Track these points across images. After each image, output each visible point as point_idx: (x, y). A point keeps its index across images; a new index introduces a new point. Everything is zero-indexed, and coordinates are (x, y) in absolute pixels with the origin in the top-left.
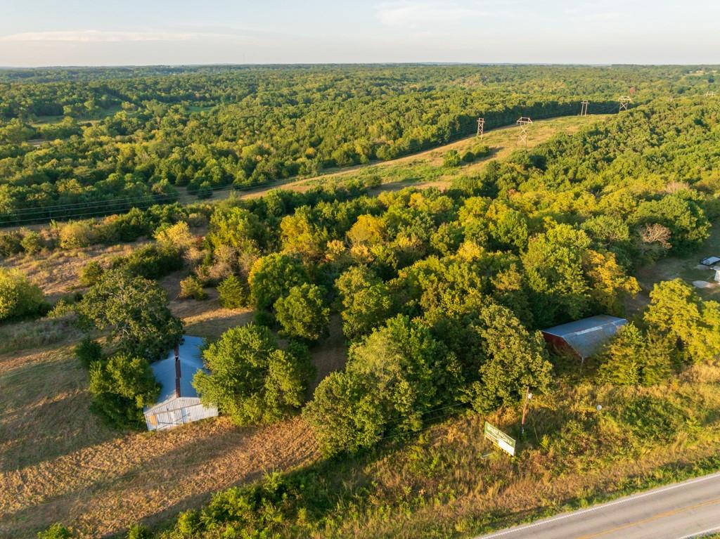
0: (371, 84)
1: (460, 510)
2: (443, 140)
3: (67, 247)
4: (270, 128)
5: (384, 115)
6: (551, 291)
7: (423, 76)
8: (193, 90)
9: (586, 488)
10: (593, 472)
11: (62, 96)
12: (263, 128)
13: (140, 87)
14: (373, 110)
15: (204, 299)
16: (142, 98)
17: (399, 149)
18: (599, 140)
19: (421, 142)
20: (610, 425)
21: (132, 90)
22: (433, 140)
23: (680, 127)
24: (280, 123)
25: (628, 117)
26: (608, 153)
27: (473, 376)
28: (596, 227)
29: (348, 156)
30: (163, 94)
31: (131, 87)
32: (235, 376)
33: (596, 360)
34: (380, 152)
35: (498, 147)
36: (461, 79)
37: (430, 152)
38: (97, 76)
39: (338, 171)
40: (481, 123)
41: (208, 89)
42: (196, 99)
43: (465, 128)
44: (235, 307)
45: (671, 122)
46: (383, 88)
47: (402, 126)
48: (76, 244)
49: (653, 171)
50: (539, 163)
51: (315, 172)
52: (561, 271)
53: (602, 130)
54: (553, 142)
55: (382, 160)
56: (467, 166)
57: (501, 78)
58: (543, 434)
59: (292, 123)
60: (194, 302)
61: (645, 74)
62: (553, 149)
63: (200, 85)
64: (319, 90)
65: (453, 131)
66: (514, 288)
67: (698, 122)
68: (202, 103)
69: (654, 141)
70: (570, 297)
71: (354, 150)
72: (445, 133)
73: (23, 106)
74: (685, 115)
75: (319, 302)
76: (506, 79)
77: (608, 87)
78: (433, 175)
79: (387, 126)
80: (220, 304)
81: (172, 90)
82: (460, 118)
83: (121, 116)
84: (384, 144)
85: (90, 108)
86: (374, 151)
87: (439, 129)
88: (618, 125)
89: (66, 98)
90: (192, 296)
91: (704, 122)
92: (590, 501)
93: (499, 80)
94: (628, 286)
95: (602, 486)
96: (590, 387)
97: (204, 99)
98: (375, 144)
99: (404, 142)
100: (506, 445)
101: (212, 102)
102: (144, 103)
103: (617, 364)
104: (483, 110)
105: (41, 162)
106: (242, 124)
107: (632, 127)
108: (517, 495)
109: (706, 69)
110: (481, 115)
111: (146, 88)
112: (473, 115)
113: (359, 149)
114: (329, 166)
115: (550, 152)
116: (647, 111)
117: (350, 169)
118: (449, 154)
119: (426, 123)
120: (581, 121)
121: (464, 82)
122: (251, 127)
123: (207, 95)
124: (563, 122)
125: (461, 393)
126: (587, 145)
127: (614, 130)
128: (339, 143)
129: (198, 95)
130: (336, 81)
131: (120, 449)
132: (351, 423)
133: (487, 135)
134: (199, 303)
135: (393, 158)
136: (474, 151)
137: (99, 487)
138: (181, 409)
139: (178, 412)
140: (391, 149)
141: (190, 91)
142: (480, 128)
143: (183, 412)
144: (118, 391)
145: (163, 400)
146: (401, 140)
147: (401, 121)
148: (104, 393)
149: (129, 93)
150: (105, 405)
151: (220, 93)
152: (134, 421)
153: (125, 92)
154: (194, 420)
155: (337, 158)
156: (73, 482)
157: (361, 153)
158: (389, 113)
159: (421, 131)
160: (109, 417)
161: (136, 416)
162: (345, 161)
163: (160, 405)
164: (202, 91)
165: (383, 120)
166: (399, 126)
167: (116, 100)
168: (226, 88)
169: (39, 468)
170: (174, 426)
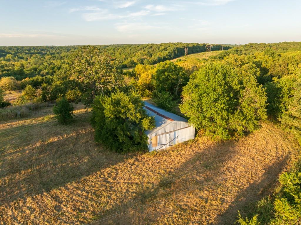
2: (171, 58)
5: (142, 49)
13: (15, 49)
17: (153, 60)
19: (162, 58)
22: (167, 57)
29: (132, 63)
34: (145, 62)
40: (186, 50)
43: (179, 52)
48: (9, 88)
65: (175, 53)
71: (133, 61)
72: (171, 54)
79: (145, 53)
82: (177, 49)
84: (146, 59)
86: (142, 61)
87: (169, 53)
98: (142, 59)
99: (155, 57)
111: (18, 49)
112: (181, 47)
113: (135, 61)
119: (162, 51)
128: (125, 59)
133: (189, 56)
137: (145, 197)
138: (174, 131)
139: (172, 134)
140: (150, 60)
141: (40, 51)
142: (186, 52)
143: (175, 134)
144: (128, 115)
145: (160, 125)
146: (153, 57)
147: (150, 50)
148: (117, 118)
149: (10, 51)
150: (119, 128)
151: (54, 51)
152: (139, 144)
153: (8, 51)
154: (180, 142)
155: (126, 64)
156: (113, 197)
157: (137, 62)
158: (144, 48)
159: (161, 53)
160: (118, 140)
161: (141, 138)
162: (131, 65)
163: (159, 128)
164: (46, 51)
165: (142, 51)
166: (150, 53)
167: (4, 53)
168: (56, 50)
169: (68, 189)
170: (168, 147)
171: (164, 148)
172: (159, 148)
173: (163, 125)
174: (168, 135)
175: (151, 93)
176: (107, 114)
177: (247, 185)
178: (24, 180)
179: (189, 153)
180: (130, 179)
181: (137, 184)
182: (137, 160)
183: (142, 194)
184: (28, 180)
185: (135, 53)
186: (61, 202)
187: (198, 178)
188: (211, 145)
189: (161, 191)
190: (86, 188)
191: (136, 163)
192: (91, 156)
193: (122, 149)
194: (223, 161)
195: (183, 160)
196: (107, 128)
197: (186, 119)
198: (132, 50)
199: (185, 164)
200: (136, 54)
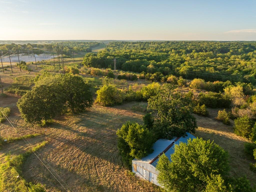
3: (192, 87)
15: (227, 125)
32: (178, 173)
44: (241, 136)
48: (195, 87)
60: (221, 124)
73: (217, 49)
80: (232, 129)
83: (250, 54)
85: (240, 51)
89: (233, 47)
90: (222, 120)
105: (209, 63)
131: (114, 171)
134: (223, 125)
163: (141, 161)
171: (141, 177)
173: (145, 161)
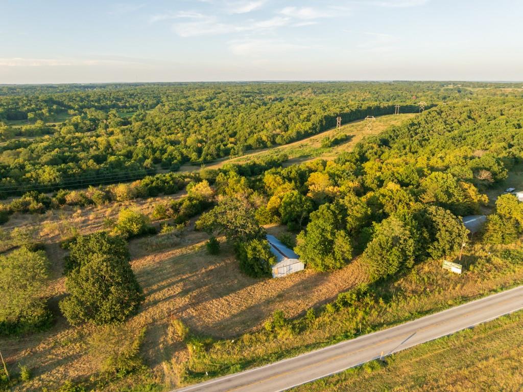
0: (242, 96)
1: (446, 296)
2: (316, 131)
4: (193, 126)
5: (274, 116)
6: (450, 201)
7: (273, 90)
8: (116, 101)
9: (497, 285)
10: (497, 279)
11: (23, 106)
12: (188, 126)
13: (78, 99)
14: (264, 113)
16: (82, 107)
17: (290, 137)
18: (417, 129)
19: (303, 133)
20: (497, 260)
21: (72, 101)
22: (310, 131)
23: (460, 120)
24: (199, 122)
25: (428, 114)
26: (424, 137)
27: (434, 239)
28: (456, 172)
29: (259, 143)
30: (96, 104)
31: (71, 99)
33: (481, 233)
34: (278, 140)
35: (352, 135)
36: (299, 92)
37: (309, 139)
38: (33, 91)
39: (255, 152)
40: (339, 120)
41: (126, 100)
42: (119, 107)
43: (329, 123)
44: (266, 224)
45: (454, 117)
46: (251, 98)
47: (287, 123)
48: (127, 198)
49: (457, 146)
50: (385, 143)
51: (241, 153)
52: (452, 192)
53: (416, 123)
54: (390, 130)
55: (280, 144)
56: (336, 147)
57: (326, 91)
58: (470, 265)
59: (208, 123)
61: (418, 87)
62: (392, 134)
63: (120, 97)
64: (207, 100)
65: (322, 125)
66: (433, 200)
67: (469, 117)
68: (125, 110)
69: (449, 129)
70: (459, 205)
71: (261, 139)
72: (317, 127)
74: (461, 113)
75: (337, 212)
76: (329, 92)
77: (398, 96)
78: (317, 153)
79: (278, 123)
81: (101, 101)
82: (326, 117)
83: (77, 119)
84: (279, 134)
85: (47, 114)
86: (274, 139)
87: (313, 124)
88: (425, 120)
89: (27, 107)
91: (472, 117)
92: (502, 289)
93: (325, 93)
94: (483, 199)
95: (504, 284)
96: (481, 245)
97: (125, 107)
98: (274, 135)
99: (292, 133)
100: (456, 269)
101: (131, 110)
102: (84, 110)
103: (492, 233)
104: (338, 112)
105: (47, 150)
106: (173, 124)
107: (433, 121)
108: (468, 290)
109: (454, 84)
110: (338, 116)
111: (82, 100)
112: (332, 115)
113: (264, 138)
114: (249, 149)
115: (391, 137)
116: (438, 111)
117: (261, 151)
118: (325, 140)
119: (304, 121)
120: (397, 118)
121: (302, 94)
122: (180, 125)
123: (127, 104)
124: (386, 119)
125: (429, 248)
126: (411, 132)
127: (423, 122)
128: (249, 135)
129: (121, 105)
130: (216, 94)
132: (388, 261)
133: (343, 127)
135: (287, 143)
136: (338, 137)
137: (269, 302)
138: (289, 265)
139: (288, 267)
140: (285, 137)
141: (114, 101)
142: (339, 123)
143: (290, 267)
144: (261, 256)
145: (280, 261)
146: (290, 132)
147: (286, 119)
148: (254, 258)
149: (71, 104)
150: (255, 264)
151: (136, 103)
152: (267, 273)
153: (68, 103)
154: (294, 272)
155: (251, 144)
156: (254, 301)
157: (267, 141)
158: (276, 115)
159: (302, 126)
160: (254, 271)
161: (268, 270)
162: (258, 145)
163: (280, 263)
164: (123, 102)
165: (274, 119)
166: (285, 123)
167: (63, 108)
168: (139, 99)
169: (231, 297)
170: (285, 275)
171: (282, 276)
172: (279, 276)
173: (282, 262)
174: (285, 268)
175: (279, 219)
176: (249, 256)
177: (324, 299)
178: (207, 292)
179: (297, 279)
180: (262, 293)
181: (265, 296)
182: (266, 283)
183: (268, 300)
184: (209, 291)
185: (263, 123)
186: (230, 302)
187: (298, 294)
188: (313, 275)
189: (278, 299)
190: (240, 296)
191: (265, 285)
192: (238, 280)
193: (256, 276)
194: (316, 285)
195: (292, 284)
196: (248, 263)
197: (298, 257)
198: (260, 117)
199: (293, 286)
200: (266, 124)
